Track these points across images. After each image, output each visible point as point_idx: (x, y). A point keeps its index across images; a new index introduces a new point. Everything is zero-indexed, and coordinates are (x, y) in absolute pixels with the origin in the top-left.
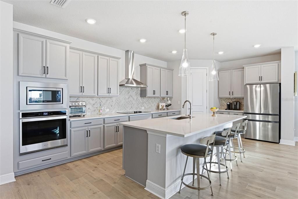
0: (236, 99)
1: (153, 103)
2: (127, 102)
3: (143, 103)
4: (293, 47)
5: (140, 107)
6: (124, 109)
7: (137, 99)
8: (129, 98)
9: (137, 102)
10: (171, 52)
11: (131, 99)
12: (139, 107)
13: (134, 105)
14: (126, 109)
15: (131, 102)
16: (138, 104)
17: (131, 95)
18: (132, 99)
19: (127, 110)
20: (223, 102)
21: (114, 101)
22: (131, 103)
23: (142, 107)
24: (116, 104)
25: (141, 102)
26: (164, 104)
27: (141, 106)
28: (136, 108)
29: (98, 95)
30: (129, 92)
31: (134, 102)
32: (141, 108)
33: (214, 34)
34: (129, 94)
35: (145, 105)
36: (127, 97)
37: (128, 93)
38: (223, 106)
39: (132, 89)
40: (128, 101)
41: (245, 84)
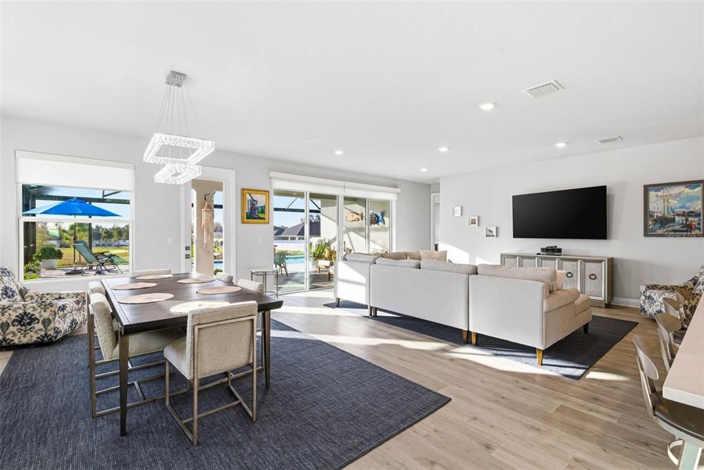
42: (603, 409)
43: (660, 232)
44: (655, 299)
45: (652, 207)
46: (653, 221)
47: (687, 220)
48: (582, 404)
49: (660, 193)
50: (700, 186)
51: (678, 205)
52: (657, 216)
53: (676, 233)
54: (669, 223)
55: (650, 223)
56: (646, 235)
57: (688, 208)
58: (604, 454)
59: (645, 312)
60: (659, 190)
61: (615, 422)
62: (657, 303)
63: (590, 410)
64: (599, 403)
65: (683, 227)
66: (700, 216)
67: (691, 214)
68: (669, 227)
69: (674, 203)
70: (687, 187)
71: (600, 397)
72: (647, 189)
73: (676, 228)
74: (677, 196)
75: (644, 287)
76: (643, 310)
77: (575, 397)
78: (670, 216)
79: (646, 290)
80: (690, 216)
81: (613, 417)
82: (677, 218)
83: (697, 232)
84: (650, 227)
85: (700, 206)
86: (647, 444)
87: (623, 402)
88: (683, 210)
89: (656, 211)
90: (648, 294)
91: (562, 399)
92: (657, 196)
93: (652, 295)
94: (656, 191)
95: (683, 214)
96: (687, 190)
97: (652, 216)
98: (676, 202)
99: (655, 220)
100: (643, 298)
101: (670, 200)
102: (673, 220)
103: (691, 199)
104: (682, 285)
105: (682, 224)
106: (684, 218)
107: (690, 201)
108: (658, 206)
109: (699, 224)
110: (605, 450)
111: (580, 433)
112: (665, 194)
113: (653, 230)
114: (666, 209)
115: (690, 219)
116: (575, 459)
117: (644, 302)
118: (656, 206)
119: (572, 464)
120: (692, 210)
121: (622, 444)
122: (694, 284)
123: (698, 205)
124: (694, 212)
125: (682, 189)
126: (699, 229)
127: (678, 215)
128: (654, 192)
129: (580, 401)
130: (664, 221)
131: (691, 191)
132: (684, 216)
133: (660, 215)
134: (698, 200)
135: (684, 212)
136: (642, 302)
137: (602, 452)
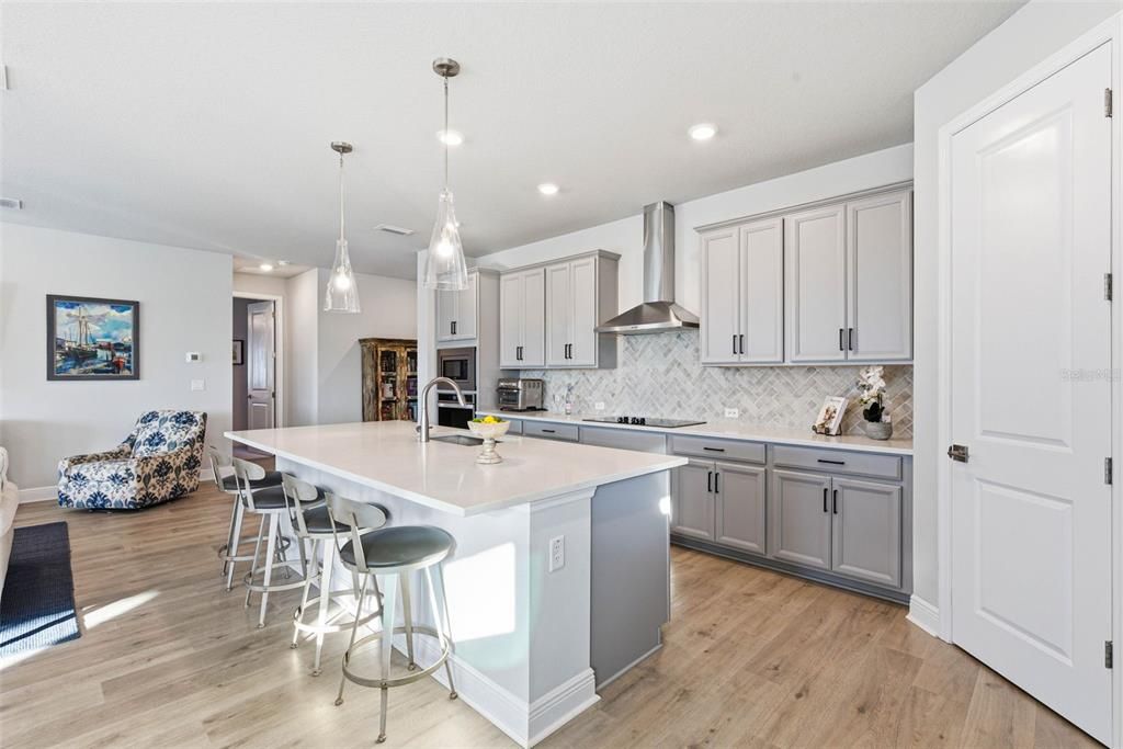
1: (797, 396)
2: (662, 386)
3: (734, 393)
5: (718, 407)
6: (652, 409)
7: (702, 374)
8: (668, 371)
9: (705, 387)
11: (677, 373)
12: (711, 407)
13: (688, 396)
14: (657, 409)
15: (678, 385)
16: (708, 396)
17: (675, 361)
18: (680, 375)
19: (662, 415)
21: (619, 380)
22: (678, 389)
23: (727, 410)
24: (627, 389)
25: (721, 389)
27: (724, 404)
28: (698, 408)
29: (546, 365)
30: (670, 351)
31: (689, 386)
32: (723, 413)
34: (670, 355)
35: (746, 402)
36: (662, 368)
37: (665, 355)
39: (679, 336)
40: (666, 383)
42: (162, 648)
43: (74, 372)
44: (88, 477)
45: (60, 333)
46: (63, 354)
47: (113, 356)
48: (130, 661)
49: (74, 312)
50: (129, 309)
51: (101, 333)
52: (69, 348)
53: (99, 375)
54: (88, 358)
55: (58, 357)
56: (51, 377)
57: (115, 339)
58: (227, 689)
59: (69, 502)
60: (72, 307)
61: (191, 651)
62: (91, 483)
63: (149, 660)
64: (146, 645)
65: (108, 366)
66: (130, 351)
67: (119, 347)
68: (87, 365)
69: (95, 329)
70: (112, 307)
71: (141, 637)
72: (52, 301)
73: (99, 366)
74: (100, 319)
75: (67, 462)
76: (64, 499)
77: (106, 660)
78: (90, 347)
79: (70, 466)
80: (118, 350)
81: (184, 648)
82: (101, 353)
83: (126, 373)
84: (58, 365)
85: (130, 337)
86: (245, 648)
87: (171, 625)
88: (108, 340)
89: (68, 339)
90: (74, 471)
91: (90, 676)
92: (69, 315)
93: (81, 472)
94: (67, 307)
95: (108, 347)
96: (113, 312)
97: (60, 347)
98: (98, 328)
99: (66, 354)
100: (64, 480)
101: (90, 325)
102: (94, 355)
103: (118, 325)
104: (117, 450)
105: (107, 361)
106: (109, 353)
107: (116, 329)
108: (69, 330)
109: (129, 362)
110: (220, 686)
111: (171, 693)
112: (82, 314)
113: (61, 369)
114: (83, 337)
115: (118, 354)
116: (208, 722)
117: (67, 486)
118: (67, 330)
119: (210, 729)
120: (120, 341)
121: (227, 666)
122: (132, 446)
123: (127, 336)
124: (122, 345)
125: (106, 309)
126: (129, 368)
127: (101, 347)
128: (63, 309)
129: (122, 660)
130: (80, 356)
131: (118, 314)
132: (109, 349)
133: (74, 346)
134: (127, 328)
135: (109, 344)
136: (62, 488)
137: (220, 689)
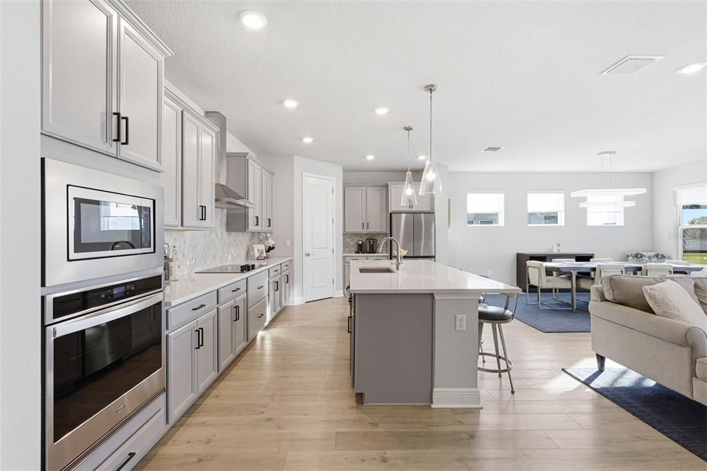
0: (368, 235)
2: (208, 244)
3: (230, 246)
4: (447, 166)
5: (226, 256)
7: (221, 236)
8: (210, 233)
9: (222, 244)
10: (301, 139)
11: (213, 235)
13: (217, 251)
15: (214, 243)
16: (223, 249)
20: (349, 240)
22: (214, 247)
25: (227, 244)
26: (262, 247)
27: (227, 253)
28: (221, 257)
29: (182, 225)
31: (217, 243)
32: (227, 258)
33: (408, 129)
35: (232, 249)
38: (348, 247)
40: (210, 242)
41: (390, 212)
